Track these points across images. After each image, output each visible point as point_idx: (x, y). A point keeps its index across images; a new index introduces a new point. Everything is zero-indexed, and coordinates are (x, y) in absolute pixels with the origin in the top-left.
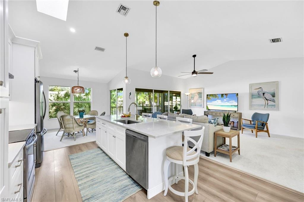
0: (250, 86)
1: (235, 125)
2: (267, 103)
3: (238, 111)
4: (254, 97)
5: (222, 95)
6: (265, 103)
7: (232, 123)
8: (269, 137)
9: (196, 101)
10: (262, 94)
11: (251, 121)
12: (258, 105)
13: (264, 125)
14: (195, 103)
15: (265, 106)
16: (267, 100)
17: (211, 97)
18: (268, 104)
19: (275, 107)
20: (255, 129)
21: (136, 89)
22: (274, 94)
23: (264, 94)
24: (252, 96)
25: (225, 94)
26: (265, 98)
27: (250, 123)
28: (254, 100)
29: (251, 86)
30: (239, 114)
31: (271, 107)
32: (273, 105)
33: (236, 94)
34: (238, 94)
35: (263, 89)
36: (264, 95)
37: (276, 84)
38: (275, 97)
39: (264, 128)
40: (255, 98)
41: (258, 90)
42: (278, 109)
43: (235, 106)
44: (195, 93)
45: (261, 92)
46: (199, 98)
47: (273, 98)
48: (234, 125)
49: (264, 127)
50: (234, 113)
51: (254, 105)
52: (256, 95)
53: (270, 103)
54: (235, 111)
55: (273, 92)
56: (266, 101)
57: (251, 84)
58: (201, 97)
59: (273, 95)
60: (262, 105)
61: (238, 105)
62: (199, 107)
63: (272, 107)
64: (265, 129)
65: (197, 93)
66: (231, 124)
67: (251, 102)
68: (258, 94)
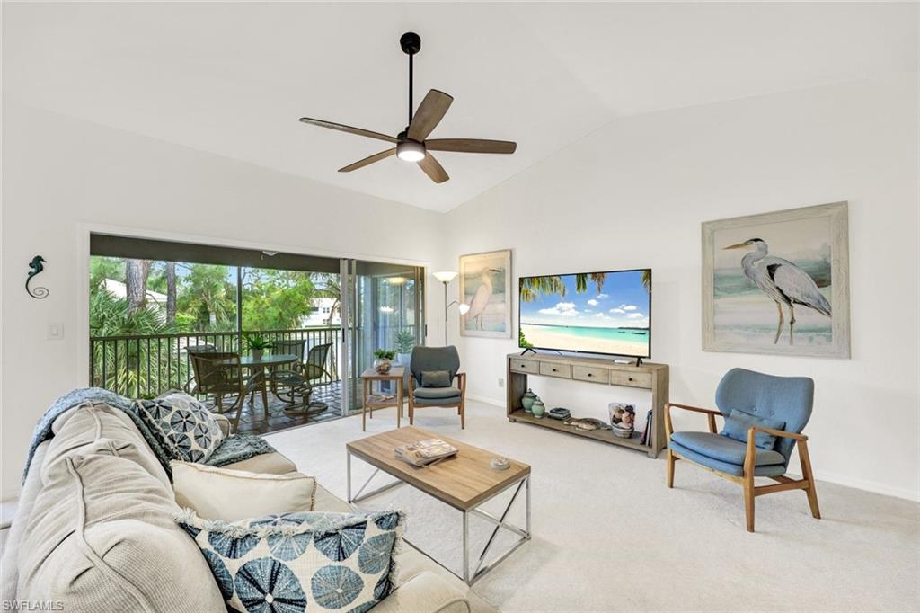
0: (708, 231)
1: (640, 425)
2: (790, 320)
3: (650, 357)
4: (727, 284)
5: (581, 278)
6: (781, 316)
7: (624, 416)
8: (817, 515)
9: (484, 309)
10: (766, 271)
11: (712, 414)
12: (747, 328)
13: (784, 447)
14: (480, 316)
15: (779, 332)
16: (787, 299)
17: (534, 290)
18: (792, 323)
19: (829, 339)
20: (743, 474)
21: (95, 238)
22: (827, 268)
23: (772, 270)
24: (719, 284)
25: (594, 274)
26: (781, 292)
27: (707, 430)
28: (726, 302)
29: (710, 231)
30: (655, 374)
31: (811, 339)
32: (821, 330)
33: (643, 273)
34: (649, 272)
35: (767, 246)
36: (772, 276)
37: (836, 216)
38: (830, 283)
39: (784, 465)
40: (729, 291)
41: (743, 252)
42: (846, 351)
43: (637, 331)
44: (479, 275)
45: (756, 263)
46: (494, 293)
47: (821, 291)
48: (632, 427)
49: (787, 458)
50: (635, 368)
51: (725, 327)
52: (732, 278)
53: (805, 317)
54: (639, 358)
55: (820, 258)
56: (784, 305)
57: (708, 223)
58: (502, 291)
59: (822, 279)
60: (765, 329)
61: (650, 329)
62: (495, 334)
63: (817, 339)
64: (794, 470)
65: (488, 274)
66: (620, 420)
67: (709, 313)
68: (742, 272)
